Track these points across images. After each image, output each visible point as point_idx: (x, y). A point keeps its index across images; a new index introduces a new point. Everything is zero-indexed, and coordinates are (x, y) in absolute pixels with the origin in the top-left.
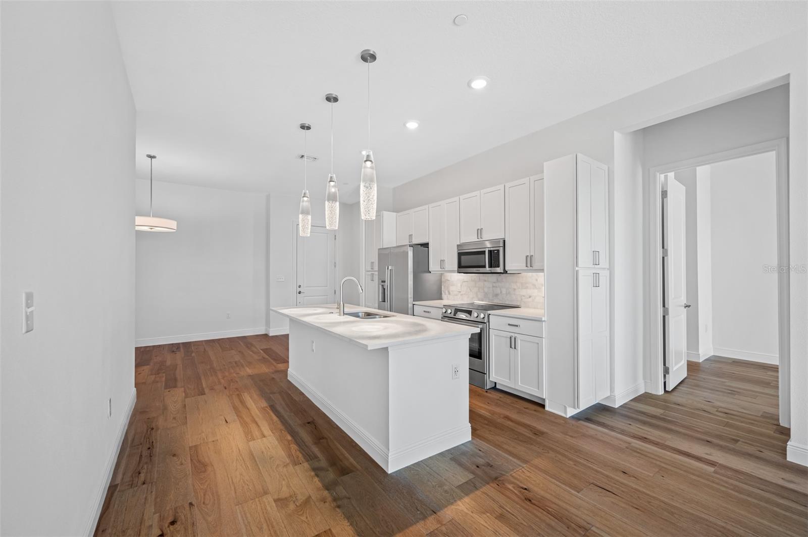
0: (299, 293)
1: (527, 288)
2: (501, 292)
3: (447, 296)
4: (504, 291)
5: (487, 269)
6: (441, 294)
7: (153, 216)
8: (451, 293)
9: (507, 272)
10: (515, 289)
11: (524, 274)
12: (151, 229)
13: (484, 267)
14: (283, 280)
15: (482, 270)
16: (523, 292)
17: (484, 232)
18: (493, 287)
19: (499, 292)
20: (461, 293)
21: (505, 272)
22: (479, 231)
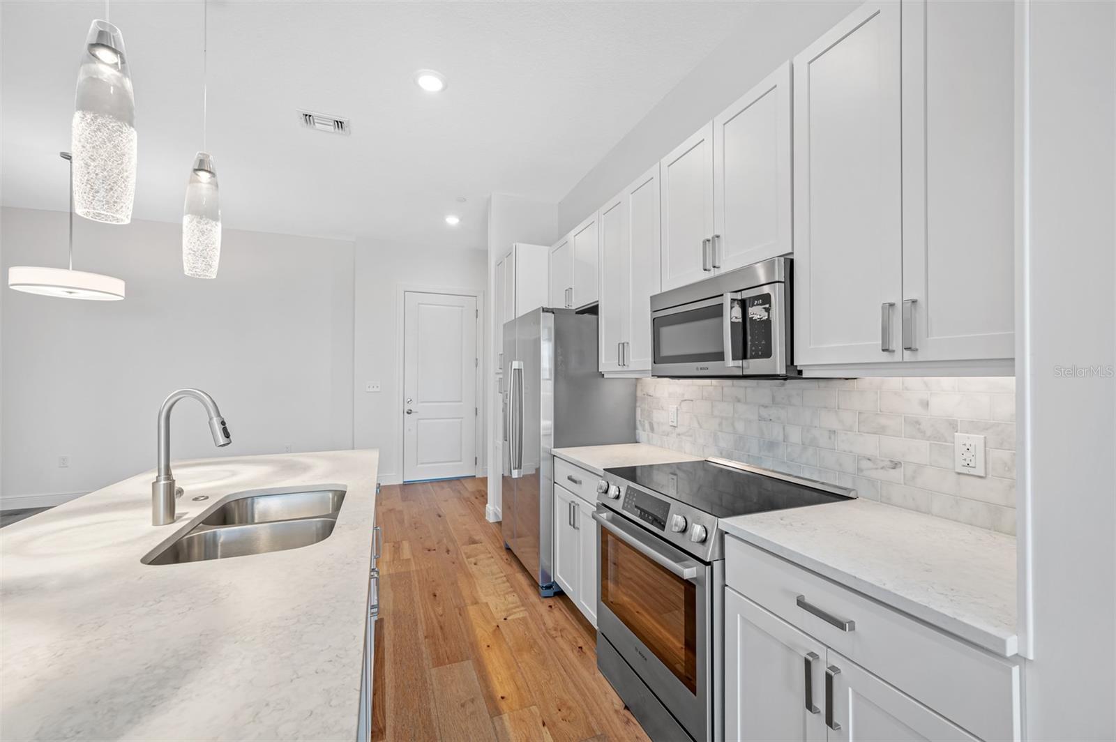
0: (408, 413)
1: (881, 431)
2: (785, 438)
3: (648, 435)
4: (795, 436)
5: (730, 364)
6: (635, 428)
7: (73, 269)
8: (655, 426)
9: (800, 372)
10: (833, 432)
11: (869, 381)
12: (71, 293)
13: (720, 356)
14: (378, 390)
15: (713, 367)
16: (867, 445)
17: (723, 245)
18: (761, 419)
19: (781, 438)
20: (678, 430)
21: (795, 372)
22: (709, 246)
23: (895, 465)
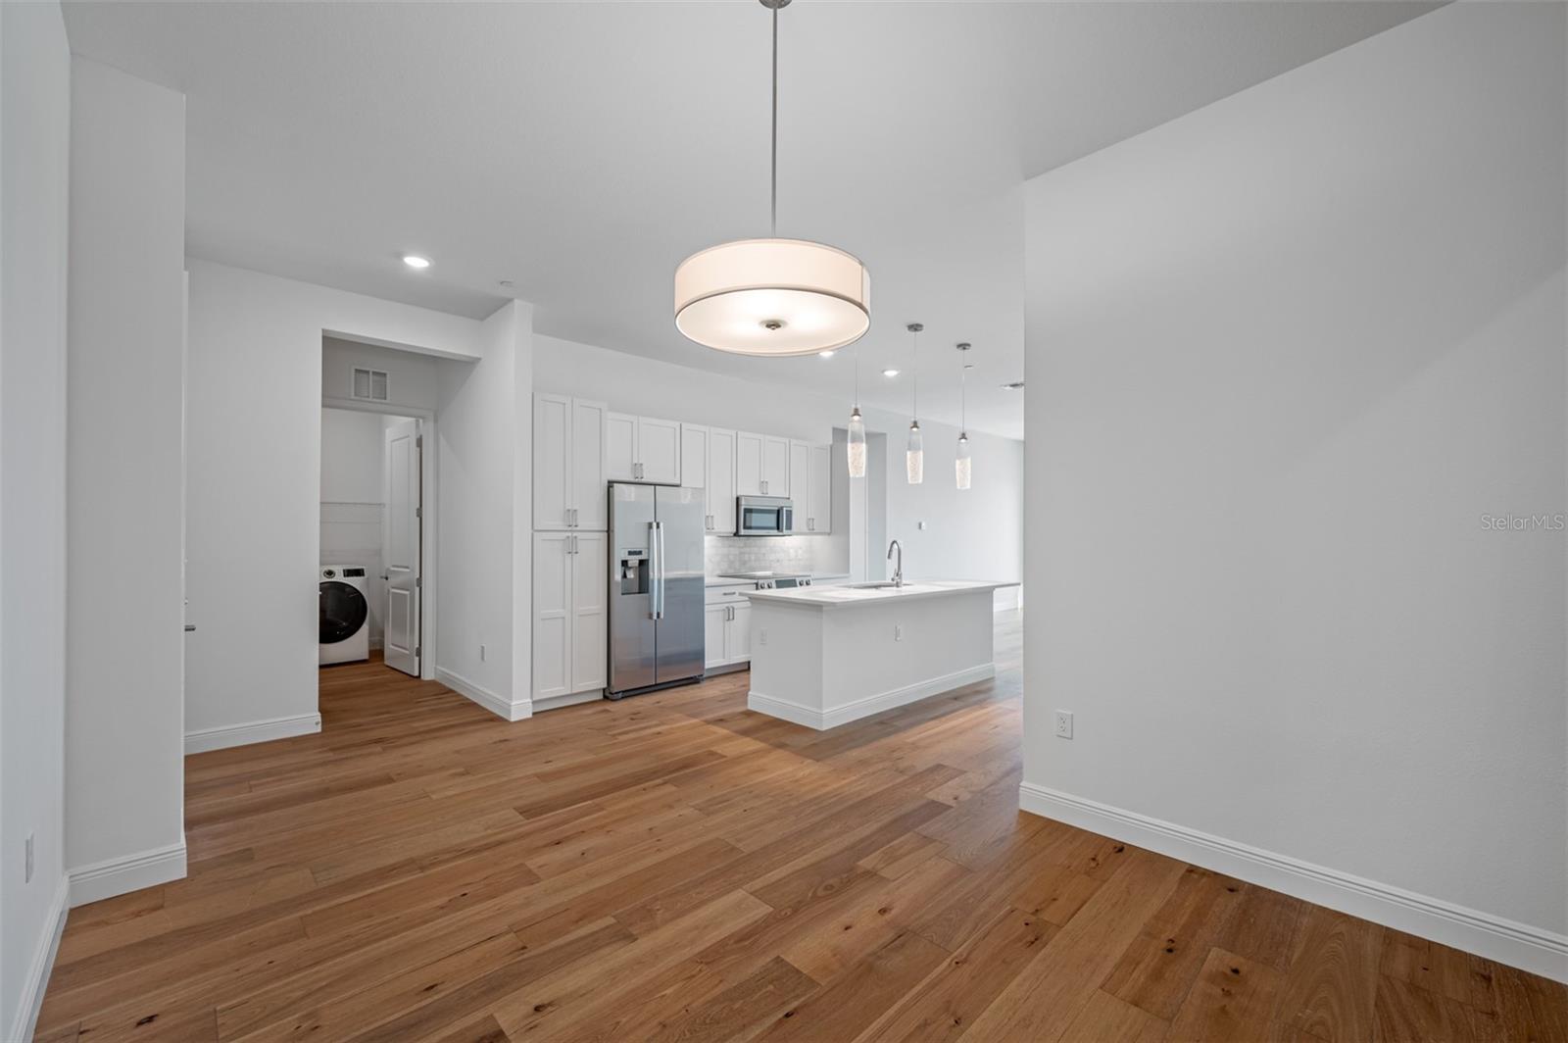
4: (753, 558)
10: (764, 554)
16: (772, 557)
22: (763, 484)
23: (779, 561)
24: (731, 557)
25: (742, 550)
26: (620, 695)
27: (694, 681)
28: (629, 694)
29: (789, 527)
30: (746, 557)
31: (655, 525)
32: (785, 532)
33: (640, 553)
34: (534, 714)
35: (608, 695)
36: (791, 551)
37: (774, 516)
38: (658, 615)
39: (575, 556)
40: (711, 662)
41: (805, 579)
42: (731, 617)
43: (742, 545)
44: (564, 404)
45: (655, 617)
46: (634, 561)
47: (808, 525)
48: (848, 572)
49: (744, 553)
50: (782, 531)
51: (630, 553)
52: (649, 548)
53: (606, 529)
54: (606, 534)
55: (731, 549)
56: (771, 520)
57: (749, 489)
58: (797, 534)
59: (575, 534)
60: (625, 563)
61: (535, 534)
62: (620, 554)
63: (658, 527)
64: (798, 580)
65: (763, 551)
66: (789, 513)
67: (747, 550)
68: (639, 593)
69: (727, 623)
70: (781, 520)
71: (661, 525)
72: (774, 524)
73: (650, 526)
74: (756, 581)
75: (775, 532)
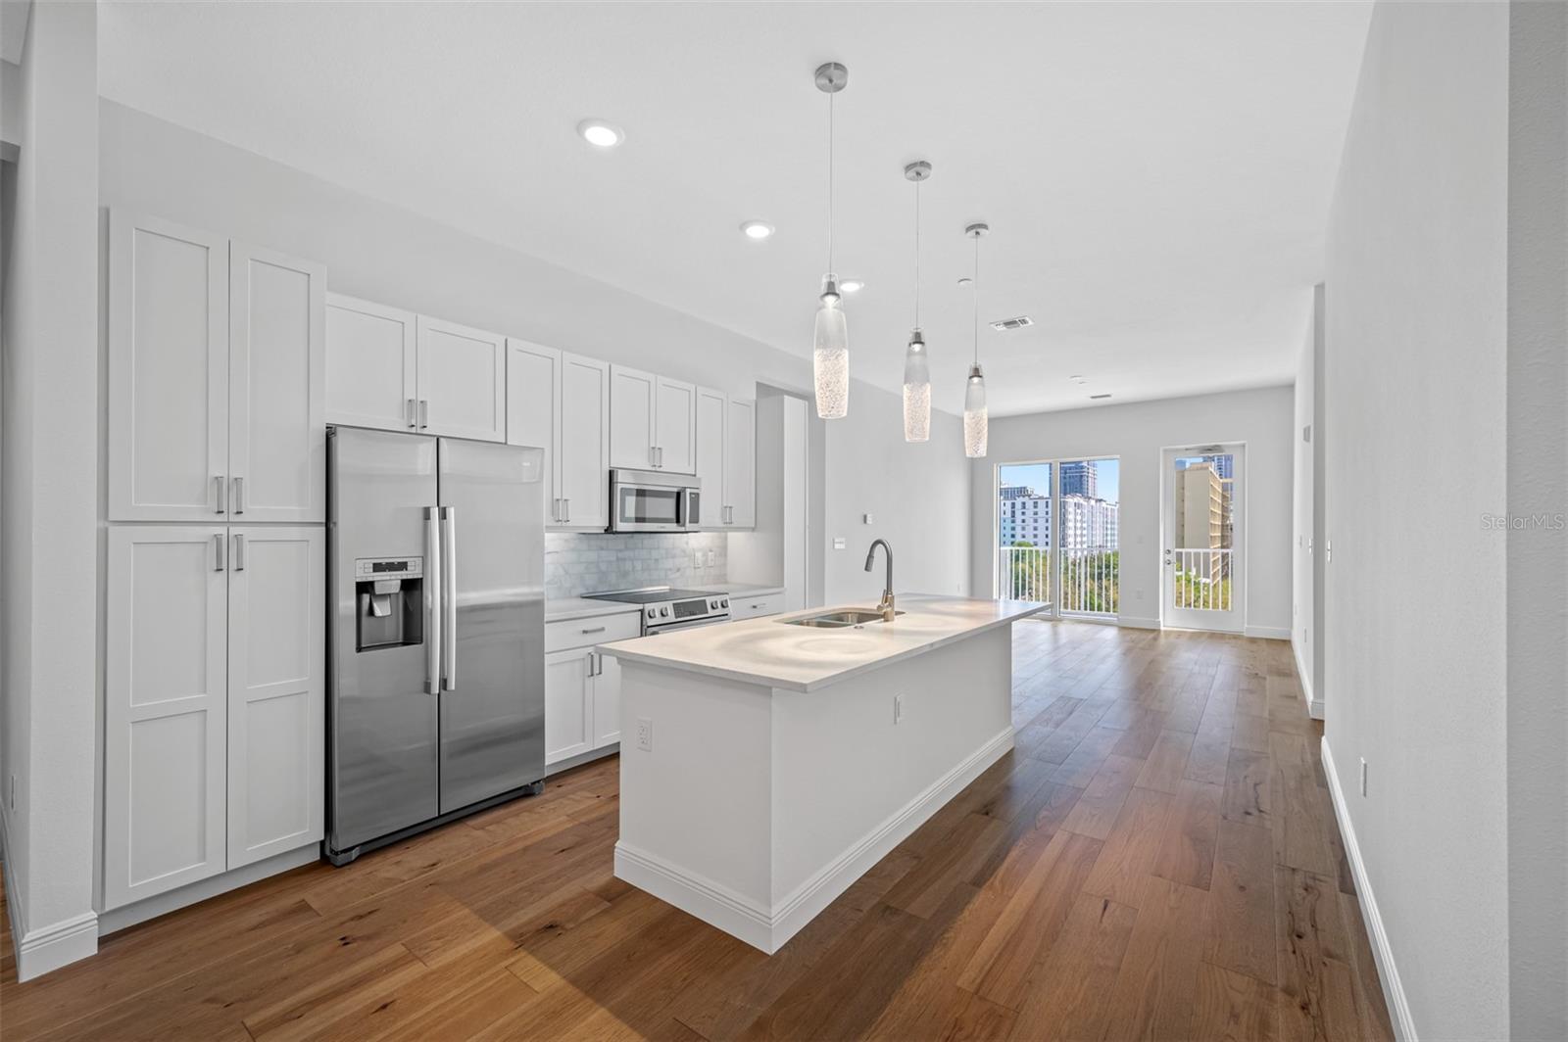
1: (674, 557)
4: (639, 566)
5: (687, 525)
10: (657, 560)
16: (669, 564)
22: (655, 451)
23: (678, 570)
24: (603, 567)
25: (620, 555)
26: (355, 854)
27: (525, 793)
28: (373, 849)
29: (695, 519)
30: (628, 566)
31: (435, 513)
32: (689, 526)
33: (403, 566)
34: (103, 941)
35: (327, 860)
36: (699, 555)
37: (672, 502)
38: (444, 683)
39: (235, 577)
40: (557, 751)
41: (719, 599)
42: (596, 671)
43: (622, 547)
44: (208, 248)
45: (436, 688)
46: (389, 582)
47: (723, 516)
48: (783, 586)
49: (624, 560)
50: (684, 525)
51: (377, 567)
52: (425, 558)
53: (323, 520)
54: (323, 529)
55: (604, 553)
56: (667, 507)
57: (630, 459)
58: (708, 529)
59: (235, 530)
60: (364, 588)
61: (113, 530)
62: (351, 570)
63: (443, 515)
64: (709, 600)
65: (655, 554)
66: (696, 498)
67: (627, 554)
68: (404, 644)
69: (589, 682)
70: (682, 507)
71: (451, 513)
72: (673, 515)
73: (427, 514)
74: (640, 606)
75: (673, 527)
